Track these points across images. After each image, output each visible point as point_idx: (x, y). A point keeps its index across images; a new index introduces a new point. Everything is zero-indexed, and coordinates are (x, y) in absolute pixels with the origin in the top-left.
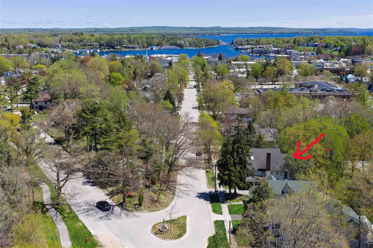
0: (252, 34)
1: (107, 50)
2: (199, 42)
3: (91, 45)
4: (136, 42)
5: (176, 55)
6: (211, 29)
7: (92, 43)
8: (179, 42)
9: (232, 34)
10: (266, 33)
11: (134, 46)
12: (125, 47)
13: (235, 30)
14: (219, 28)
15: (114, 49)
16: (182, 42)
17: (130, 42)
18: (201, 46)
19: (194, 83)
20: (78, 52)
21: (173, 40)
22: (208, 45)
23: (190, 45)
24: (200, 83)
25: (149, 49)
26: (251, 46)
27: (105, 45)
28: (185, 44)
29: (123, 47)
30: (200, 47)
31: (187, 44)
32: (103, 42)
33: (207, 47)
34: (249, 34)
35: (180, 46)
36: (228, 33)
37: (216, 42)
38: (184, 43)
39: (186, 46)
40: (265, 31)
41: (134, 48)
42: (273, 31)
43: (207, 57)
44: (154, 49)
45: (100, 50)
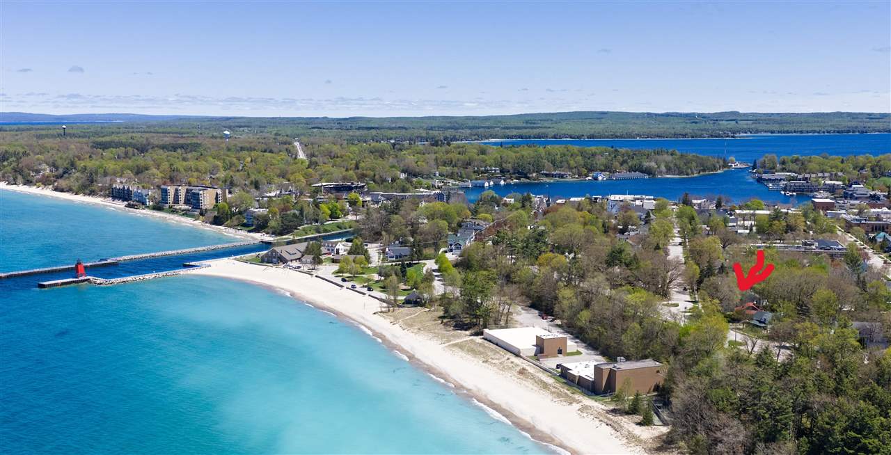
0: (815, 132)
1: (515, 181)
2: (685, 164)
3: (486, 171)
4: (565, 164)
5: (647, 197)
6: (716, 118)
7: (488, 168)
8: (646, 164)
9: (766, 132)
10: (848, 132)
11: (563, 173)
12: (547, 175)
13: (775, 122)
14: (734, 116)
15: (529, 178)
16: (653, 164)
17: (553, 163)
18: (689, 171)
19: (679, 240)
20: (470, 186)
21: (633, 158)
22: (704, 170)
23: (669, 170)
24: (687, 240)
25: (590, 178)
26: (788, 174)
27: (511, 171)
28: (659, 167)
29: (542, 174)
30: (687, 175)
31: (663, 168)
32: (509, 166)
33: (701, 173)
34: (807, 132)
35: (649, 171)
36: (757, 132)
37: (721, 163)
38: (656, 166)
39: (661, 172)
40: (850, 124)
41: (562, 176)
42: (869, 125)
43: (699, 202)
44: (600, 178)
45: (505, 180)
